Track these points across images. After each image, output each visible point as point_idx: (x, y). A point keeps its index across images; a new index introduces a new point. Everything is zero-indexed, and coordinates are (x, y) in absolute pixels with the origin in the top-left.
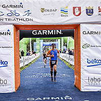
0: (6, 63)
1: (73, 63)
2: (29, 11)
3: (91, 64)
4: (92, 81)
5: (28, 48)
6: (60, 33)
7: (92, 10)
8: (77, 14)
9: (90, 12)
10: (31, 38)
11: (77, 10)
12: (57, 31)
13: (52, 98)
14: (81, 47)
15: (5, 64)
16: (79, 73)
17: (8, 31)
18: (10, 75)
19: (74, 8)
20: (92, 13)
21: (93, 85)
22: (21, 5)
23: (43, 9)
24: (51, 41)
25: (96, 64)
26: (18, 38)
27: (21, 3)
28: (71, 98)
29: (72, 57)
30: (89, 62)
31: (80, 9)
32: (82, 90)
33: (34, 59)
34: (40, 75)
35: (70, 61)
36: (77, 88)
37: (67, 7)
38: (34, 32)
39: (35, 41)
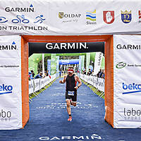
0: (10, 88)
1: (102, 89)
2: (42, 16)
3: (128, 90)
4: (129, 114)
5: (40, 67)
7: (130, 15)
9: (126, 18)
10: (43, 54)
11: (108, 16)
12: (81, 44)
13: (74, 137)
14: (115, 67)
15: (8, 89)
16: (111, 103)
17: (14, 43)
18: (15, 105)
19: (105, 12)
21: (130, 119)
22: (31, 8)
23: (62, 14)
24: (72, 58)
26: (27, 53)
27: (31, 6)
29: (101, 80)
31: (112, 13)
32: (116, 126)
33: (48, 82)
34: (57, 106)
35: (98, 87)
36: (108, 124)
37: (95, 11)
39: (49, 58)
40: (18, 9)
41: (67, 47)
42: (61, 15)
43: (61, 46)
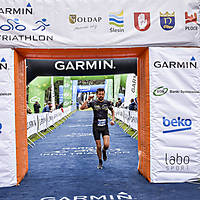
4: (172, 162)
5: (48, 96)
6: (111, 67)
7: (173, 18)
8: (142, 26)
9: (167, 23)
13: (92, 198)
14: (151, 94)
16: (146, 146)
17: (4, 60)
19: (136, 15)
20: (173, 24)
21: (174, 169)
22: (29, 8)
23: (73, 17)
25: (181, 127)
26: (24, 75)
27: (29, 5)
28: (130, 197)
29: (135, 114)
30: (167, 123)
32: (154, 179)
33: (60, 118)
34: (71, 151)
35: (130, 123)
36: (143, 177)
37: (122, 12)
38: (58, 66)
39: (62, 83)
40: (8, 10)
41: (85, 67)
42: (73, 19)
43: (77, 66)
